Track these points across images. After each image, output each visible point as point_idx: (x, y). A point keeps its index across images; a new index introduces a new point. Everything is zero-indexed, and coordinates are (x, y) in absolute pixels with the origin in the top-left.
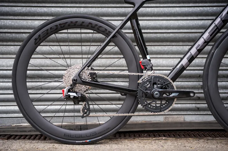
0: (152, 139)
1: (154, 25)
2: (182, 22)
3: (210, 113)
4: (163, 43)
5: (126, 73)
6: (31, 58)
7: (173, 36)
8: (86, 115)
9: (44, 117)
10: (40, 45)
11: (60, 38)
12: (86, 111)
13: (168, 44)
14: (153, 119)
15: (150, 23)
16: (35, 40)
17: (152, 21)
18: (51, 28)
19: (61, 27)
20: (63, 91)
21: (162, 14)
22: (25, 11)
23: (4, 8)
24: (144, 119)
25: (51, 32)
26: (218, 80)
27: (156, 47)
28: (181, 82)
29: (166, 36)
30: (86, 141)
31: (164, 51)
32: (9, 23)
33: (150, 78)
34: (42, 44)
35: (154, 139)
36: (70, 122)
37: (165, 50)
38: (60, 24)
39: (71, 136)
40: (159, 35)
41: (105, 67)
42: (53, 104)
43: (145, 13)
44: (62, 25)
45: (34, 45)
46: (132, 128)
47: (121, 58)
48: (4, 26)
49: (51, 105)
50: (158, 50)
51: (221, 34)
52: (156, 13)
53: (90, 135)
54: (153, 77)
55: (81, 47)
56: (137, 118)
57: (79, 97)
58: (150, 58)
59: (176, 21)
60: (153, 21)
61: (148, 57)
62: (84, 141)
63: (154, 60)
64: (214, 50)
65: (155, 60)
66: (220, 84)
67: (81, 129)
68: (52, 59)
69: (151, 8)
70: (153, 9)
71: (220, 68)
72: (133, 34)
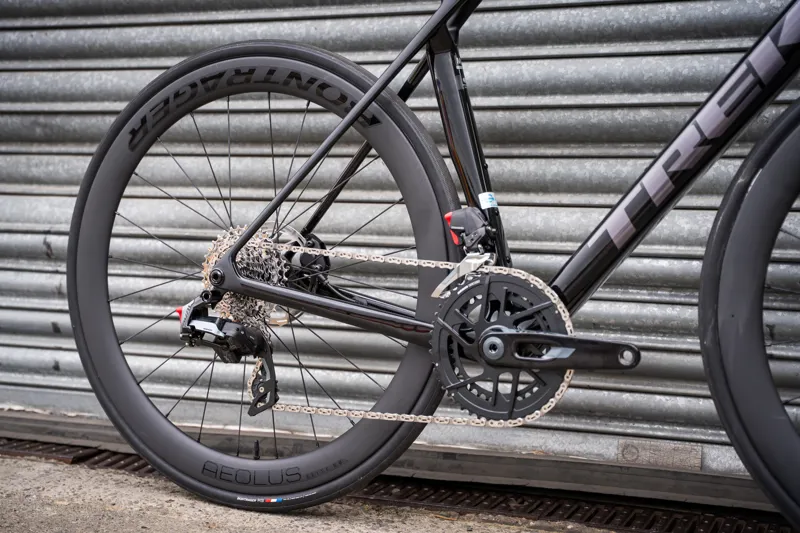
0: (524, 523)
1: (575, 75)
2: (689, 64)
3: (723, 436)
4: (616, 147)
5: (410, 258)
6: (120, 196)
7: (649, 120)
8: (262, 404)
9: (148, 396)
10: (149, 152)
11: (257, 130)
12: (262, 390)
13: (636, 151)
14: (577, 448)
15: (561, 70)
16: (130, 137)
17: (570, 60)
18: (177, 95)
19: (208, 90)
20: (180, 312)
21: (610, 31)
22: (158, 38)
23: (103, 34)
24: (541, 441)
25: (178, 106)
26: (765, 304)
27: (588, 164)
28: (685, 308)
29: (622, 118)
30: (267, 499)
31: (617, 180)
32: (111, 81)
33: (478, 282)
34: (153, 149)
35: (532, 523)
36: (285, 426)
37: (623, 175)
38: (204, 81)
39: (223, 476)
40: (594, 117)
41: (348, 232)
42: (179, 354)
43: (546, 30)
44: (210, 83)
45: (129, 151)
46: (484, 473)
47: (393, 203)
48: (100, 92)
49: (174, 357)
50: (594, 174)
51: (782, 109)
52: (585, 27)
53: (279, 479)
54: (488, 278)
55: (271, 159)
56: (516, 436)
57: (226, 337)
58: (499, 204)
59: (666, 58)
60: (577, 60)
61: (486, 200)
62: (261, 500)
63: (575, 212)
64: (747, 178)
65: (579, 215)
66: (769, 317)
67: (257, 453)
68: (182, 201)
69: (567, 11)
70: (574, 12)
71: (776, 253)
72: (437, 115)
